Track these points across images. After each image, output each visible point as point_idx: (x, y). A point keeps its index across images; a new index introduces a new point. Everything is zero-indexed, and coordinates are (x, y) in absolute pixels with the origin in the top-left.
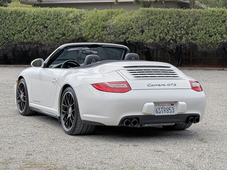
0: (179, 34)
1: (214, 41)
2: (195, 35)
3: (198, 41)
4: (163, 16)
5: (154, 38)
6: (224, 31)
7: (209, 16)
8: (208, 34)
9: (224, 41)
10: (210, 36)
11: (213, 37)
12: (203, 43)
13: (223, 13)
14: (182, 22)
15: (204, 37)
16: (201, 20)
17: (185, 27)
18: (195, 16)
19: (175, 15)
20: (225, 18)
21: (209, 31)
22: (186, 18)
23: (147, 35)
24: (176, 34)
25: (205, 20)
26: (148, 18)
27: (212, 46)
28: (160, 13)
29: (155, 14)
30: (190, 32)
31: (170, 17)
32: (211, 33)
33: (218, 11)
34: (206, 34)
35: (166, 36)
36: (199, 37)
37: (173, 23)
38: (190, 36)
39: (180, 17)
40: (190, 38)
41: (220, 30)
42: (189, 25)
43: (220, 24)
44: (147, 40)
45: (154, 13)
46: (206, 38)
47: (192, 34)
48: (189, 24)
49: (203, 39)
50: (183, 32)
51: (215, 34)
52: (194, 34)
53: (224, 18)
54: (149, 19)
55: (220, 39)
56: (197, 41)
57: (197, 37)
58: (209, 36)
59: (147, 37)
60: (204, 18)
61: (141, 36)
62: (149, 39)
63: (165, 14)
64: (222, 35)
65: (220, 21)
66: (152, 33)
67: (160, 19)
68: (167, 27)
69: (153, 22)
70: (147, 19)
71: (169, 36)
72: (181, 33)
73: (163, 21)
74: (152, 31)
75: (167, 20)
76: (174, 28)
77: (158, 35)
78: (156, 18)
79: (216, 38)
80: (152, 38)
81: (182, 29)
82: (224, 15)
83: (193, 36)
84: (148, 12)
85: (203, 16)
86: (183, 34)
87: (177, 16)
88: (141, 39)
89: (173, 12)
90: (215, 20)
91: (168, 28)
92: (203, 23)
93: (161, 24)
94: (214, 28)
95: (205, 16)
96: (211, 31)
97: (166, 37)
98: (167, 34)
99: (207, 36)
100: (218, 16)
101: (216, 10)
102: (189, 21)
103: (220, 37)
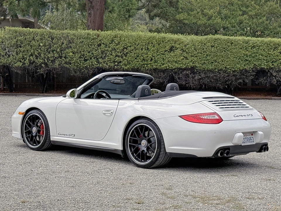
0: (51, 57)
1: (89, 66)
2: (70, 58)
3: (72, 65)
4: (34, 37)
5: (23, 61)
6: (100, 55)
7: (84, 38)
8: (83, 58)
9: (99, 66)
10: (86, 60)
11: (88, 61)
12: (77, 67)
13: (98, 36)
14: (55, 44)
15: (78, 61)
16: (75, 43)
17: (58, 50)
18: (68, 38)
19: (47, 37)
20: (101, 41)
21: (84, 55)
22: (59, 40)
23: (14, 58)
24: (48, 57)
25: (80, 43)
26: (15, 38)
27: (87, 71)
28: (30, 33)
29: (24, 35)
30: (64, 55)
31: (41, 39)
32: (86, 57)
33: (93, 34)
34: (81, 58)
35: (37, 59)
36: (74, 61)
37: (45, 45)
38: (63, 59)
39: (52, 39)
40: (64, 61)
41: (96, 54)
42: (62, 48)
43: (96, 47)
44: (15, 64)
45: (23, 33)
46: (81, 62)
47: (65, 57)
48: (63, 46)
49: (77, 63)
50: (56, 55)
51: (91, 59)
52: (67, 58)
53: (99, 41)
54: (17, 39)
55: (96, 64)
56: (70, 66)
57: (71, 61)
58: (84, 60)
59: (15, 60)
60: (79, 41)
61: (8, 58)
62: (18, 63)
63: (35, 35)
64: (97, 59)
65: (95, 45)
66: (20, 56)
67: (30, 40)
68: (38, 49)
69: (22, 43)
70: (15, 40)
71: (40, 59)
72: (53, 57)
73: (33, 42)
74: (21, 53)
75: (38, 41)
76: (45, 50)
77: (28, 58)
78: (25, 39)
79: (92, 62)
80: (20, 61)
81: (55, 52)
82: (100, 38)
83: (67, 60)
84: (16, 32)
85: (77, 38)
86: (56, 58)
87: (49, 37)
88: (8, 62)
89: (45, 33)
90: (90, 43)
91: (40, 51)
92: (77, 46)
93: (31, 46)
94: (89, 52)
95: (80, 39)
96: (86, 55)
97: (36, 61)
98: (38, 57)
99: (81, 60)
100: (94, 39)
101: (91, 33)
102: (63, 43)
103: (96, 61)
